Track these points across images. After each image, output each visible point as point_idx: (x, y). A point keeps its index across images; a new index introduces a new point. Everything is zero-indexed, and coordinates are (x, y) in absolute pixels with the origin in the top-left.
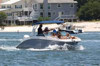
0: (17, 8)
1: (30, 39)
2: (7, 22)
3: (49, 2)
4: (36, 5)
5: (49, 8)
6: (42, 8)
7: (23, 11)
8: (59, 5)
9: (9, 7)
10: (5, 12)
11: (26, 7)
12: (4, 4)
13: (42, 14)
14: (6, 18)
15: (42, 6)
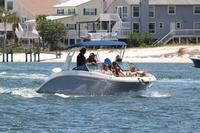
0: (88, 14)
1: (61, 75)
2: (66, 43)
3: (150, 3)
4: (125, 9)
5: (151, 14)
6: (136, 14)
7: (98, 21)
8: (172, 9)
9: (72, 12)
10: (62, 22)
11: (105, 12)
12: (62, 5)
13: (136, 26)
14: (65, 34)
15: (136, 11)
